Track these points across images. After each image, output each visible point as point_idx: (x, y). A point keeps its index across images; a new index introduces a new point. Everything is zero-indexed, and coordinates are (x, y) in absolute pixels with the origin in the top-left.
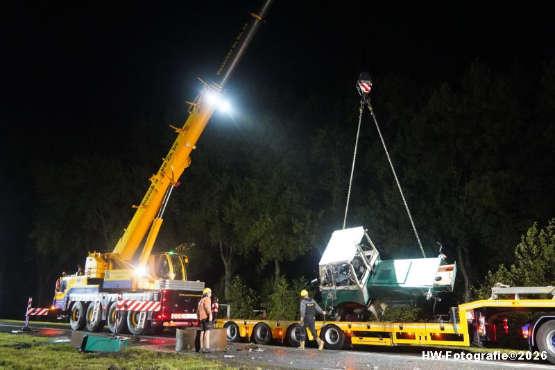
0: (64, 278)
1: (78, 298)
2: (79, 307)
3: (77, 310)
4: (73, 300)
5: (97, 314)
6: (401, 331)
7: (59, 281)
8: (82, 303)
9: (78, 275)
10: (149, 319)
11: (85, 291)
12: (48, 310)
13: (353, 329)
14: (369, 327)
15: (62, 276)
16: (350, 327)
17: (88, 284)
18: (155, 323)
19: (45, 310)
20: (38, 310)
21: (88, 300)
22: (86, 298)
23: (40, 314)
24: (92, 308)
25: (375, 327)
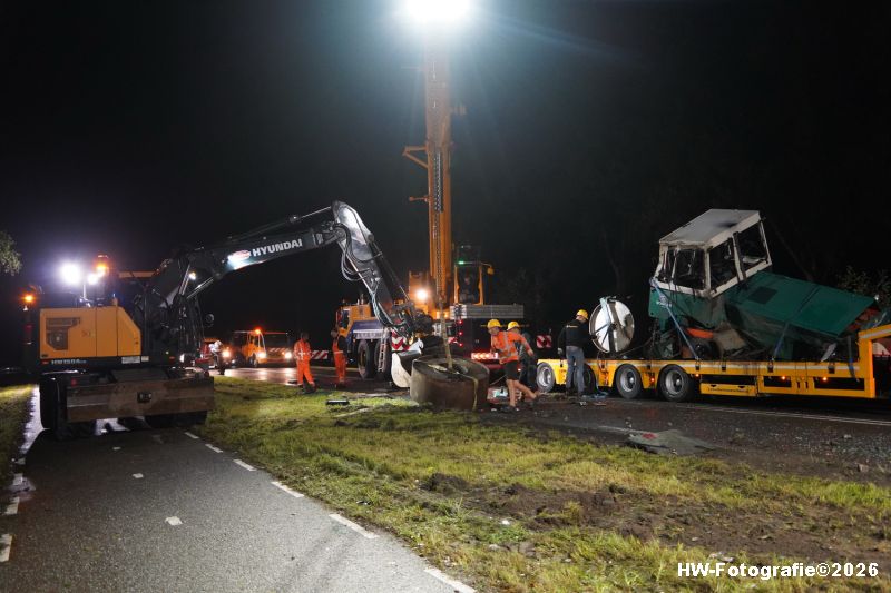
0: (345, 309)
1: (363, 334)
2: (365, 348)
3: (364, 352)
4: (358, 338)
6: (770, 375)
7: (340, 313)
8: (369, 341)
9: (360, 304)
11: (370, 325)
13: (702, 372)
14: (724, 369)
15: (343, 306)
16: (698, 368)
17: (372, 316)
19: (323, 352)
21: (374, 337)
22: (371, 334)
25: (733, 368)
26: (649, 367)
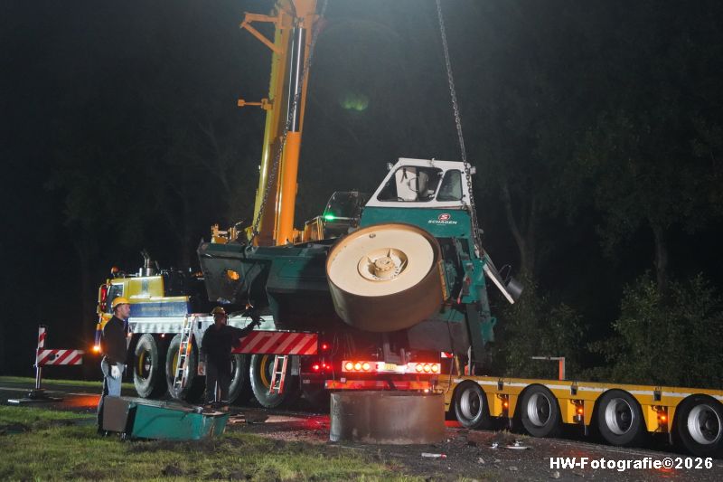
0: (116, 283)
1: (146, 325)
2: (149, 347)
3: (147, 354)
4: (136, 331)
5: (186, 360)
7: (105, 289)
8: (156, 336)
9: (144, 274)
10: (294, 372)
11: (161, 310)
12: (81, 352)
15: (111, 277)
17: (166, 295)
18: (307, 382)
19: (75, 354)
20: (61, 353)
21: (167, 331)
22: (162, 325)
23: (65, 362)
24: (176, 349)
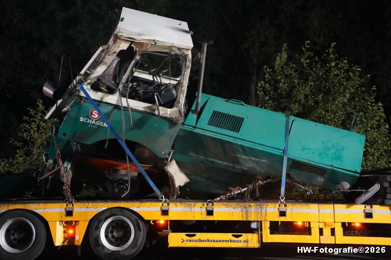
6: (281, 219)
13: (171, 217)
14: (210, 213)
16: (165, 213)
25: (224, 212)
26: (69, 213)
